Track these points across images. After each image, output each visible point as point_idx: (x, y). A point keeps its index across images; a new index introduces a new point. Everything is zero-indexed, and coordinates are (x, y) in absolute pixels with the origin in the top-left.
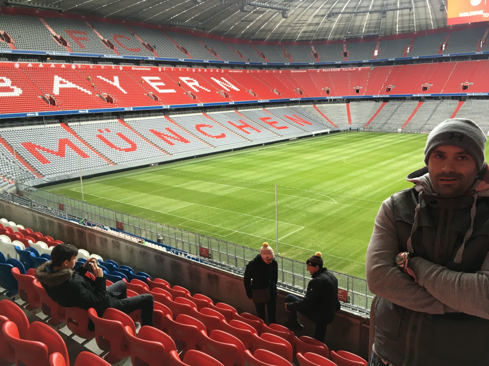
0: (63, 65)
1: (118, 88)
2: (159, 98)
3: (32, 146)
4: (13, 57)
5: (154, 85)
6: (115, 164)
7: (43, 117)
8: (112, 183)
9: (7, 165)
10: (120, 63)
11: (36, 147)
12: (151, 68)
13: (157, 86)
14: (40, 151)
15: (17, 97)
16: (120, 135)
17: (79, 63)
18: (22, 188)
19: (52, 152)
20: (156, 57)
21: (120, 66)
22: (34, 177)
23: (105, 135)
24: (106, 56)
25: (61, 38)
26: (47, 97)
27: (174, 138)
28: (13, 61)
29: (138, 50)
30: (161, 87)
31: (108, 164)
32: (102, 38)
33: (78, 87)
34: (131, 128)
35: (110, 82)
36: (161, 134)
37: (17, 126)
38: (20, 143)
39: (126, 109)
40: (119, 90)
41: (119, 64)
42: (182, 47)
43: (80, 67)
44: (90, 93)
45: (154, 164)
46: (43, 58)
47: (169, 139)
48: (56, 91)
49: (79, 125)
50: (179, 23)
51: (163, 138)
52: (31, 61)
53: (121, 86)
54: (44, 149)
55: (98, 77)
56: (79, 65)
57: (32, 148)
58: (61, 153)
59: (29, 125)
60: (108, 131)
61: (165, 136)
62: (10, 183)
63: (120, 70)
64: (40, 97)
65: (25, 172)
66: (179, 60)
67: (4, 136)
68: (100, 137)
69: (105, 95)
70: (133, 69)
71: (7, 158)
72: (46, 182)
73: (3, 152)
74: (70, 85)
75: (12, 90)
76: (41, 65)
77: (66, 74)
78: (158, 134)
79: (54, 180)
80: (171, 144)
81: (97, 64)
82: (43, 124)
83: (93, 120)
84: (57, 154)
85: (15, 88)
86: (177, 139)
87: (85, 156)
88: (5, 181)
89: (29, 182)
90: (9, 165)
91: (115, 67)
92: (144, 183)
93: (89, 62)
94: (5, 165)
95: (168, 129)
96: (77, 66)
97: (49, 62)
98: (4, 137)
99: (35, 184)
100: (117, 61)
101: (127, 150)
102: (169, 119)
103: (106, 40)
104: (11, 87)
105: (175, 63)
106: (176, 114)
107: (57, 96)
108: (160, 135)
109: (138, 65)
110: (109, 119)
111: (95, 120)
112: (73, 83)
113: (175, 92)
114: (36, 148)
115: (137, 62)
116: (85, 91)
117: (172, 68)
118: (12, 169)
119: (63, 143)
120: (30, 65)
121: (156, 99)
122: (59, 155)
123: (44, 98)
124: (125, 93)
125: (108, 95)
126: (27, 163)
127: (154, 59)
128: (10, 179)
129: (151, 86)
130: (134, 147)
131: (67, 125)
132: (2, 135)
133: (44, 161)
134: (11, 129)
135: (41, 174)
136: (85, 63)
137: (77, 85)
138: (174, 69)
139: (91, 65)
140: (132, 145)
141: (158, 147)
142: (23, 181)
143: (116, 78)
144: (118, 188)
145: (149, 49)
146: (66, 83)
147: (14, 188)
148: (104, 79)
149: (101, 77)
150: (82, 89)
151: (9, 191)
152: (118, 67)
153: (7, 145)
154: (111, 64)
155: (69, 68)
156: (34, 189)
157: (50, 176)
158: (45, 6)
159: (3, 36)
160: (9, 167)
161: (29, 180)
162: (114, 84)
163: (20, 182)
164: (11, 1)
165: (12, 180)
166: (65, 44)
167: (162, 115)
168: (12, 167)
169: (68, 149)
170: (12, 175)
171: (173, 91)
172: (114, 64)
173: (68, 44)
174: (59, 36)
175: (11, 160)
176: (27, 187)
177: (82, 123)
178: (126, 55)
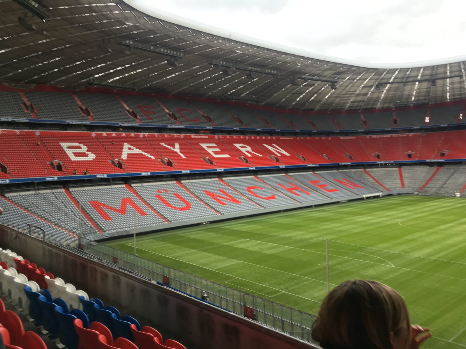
0: (133, 134)
2: (214, 162)
3: (98, 204)
4: (91, 128)
5: (210, 151)
6: (171, 222)
7: (110, 178)
8: (164, 239)
9: (74, 221)
11: (102, 205)
12: (208, 136)
13: (213, 152)
14: (105, 209)
15: (91, 161)
16: (177, 195)
17: (146, 132)
18: (84, 242)
19: (115, 210)
20: (214, 126)
22: (96, 232)
23: (163, 195)
24: (169, 126)
25: (133, 112)
26: (116, 161)
27: (226, 198)
28: (91, 131)
29: (198, 121)
30: (216, 153)
31: (163, 222)
32: (168, 112)
33: (144, 153)
34: (187, 189)
35: (172, 148)
36: (214, 195)
37: (88, 186)
38: (88, 201)
40: (179, 155)
41: (181, 133)
42: (237, 118)
43: (146, 136)
44: (153, 158)
45: (205, 222)
46: (115, 128)
47: (221, 199)
48: (124, 157)
49: (141, 185)
50: (235, 97)
51: (216, 199)
52: (106, 131)
53: (181, 152)
54: (108, 207)
55: (161, 144)
56: (146, 134)
57: (97, 206)
58: (122, 211)
59: (98, 185)
60: (166, 191)
61: (218, 196)
62: (74, 237)
63: (181, 138)
64: (110, 161)
65: (89, 228)
66: (234, 129)
67: (75, 195)
68: (159, 197)
69: (166, 159)
70: (193, 137)
71: (75, 215)
72: (106, 237)
73: (72, 209)
74: (137, 151)
75: (86, 155)
76: (114, 134)
77: (134, 142)
78: (212, 195)
79: (113, 236)
80: (223, 204)
81: (162, 133)
82: (110, 185)
83: (153, 182)
84: (119, 211)
85: (90, 153)
86: (229, 200)
87: (143, 213)
88: (70, 235)
89: (91, 236)
90: (76, 221)
91: (177, 135)
92: (194, 240)
93: (155, 132)
94: (72, 221)
95: (221, 190)
96: (144, 135)
97: (121, 132)
99: (96, 239)
100: (178, 131)
101: (182, 209)
102: (222, 181)
103: (171, 113)
104: (87, 153)
105: (230, 132)
106: (229, 177)
107: (125, 160)
109: (197, 134)
110: (168, 181)
111: (156, 181)
112: (140, 149)
113: (229, 156)
114: (101, 206)
115: (196, 131)
116: (149, 156)
119: (125, 201)
120: (105, 134)
121: (211, 163)
122: (120, 213)
123: (113, 163)
124: (184, 157)
125: (169, 160)
126: (91, 220)
127: (211, 128)
129: (207, 152)
130: (188, 207)
131: (131, 185)
132: (74, 194)
133: (107, 217)
134: (82, 189)
135: (103, 230)
136: (151, 132)
137: (143, 151)
138: (229, 137)
139: (156, 135)
140: (186, 205)
141: (211, 207)
142: (86, 235)
143: (177, 145)
144: (170, 244)
145: (207, 120)
146: (133, 150)
147: (77, 242)
148: (167, 146)
149: (164, 144)
150: (146, 154)
151: (72, 245)
152: (180, 135)
153: (77, 203)
154: (174, 133)
155: (137, 137)
156: (95, 243)
157: (110, 232)
158: (121, 86)
159: (85, 111)
160: (75, 222)
161: (92, 235)
162: (175, 150)
163: (83, 236)
164: (94, 81)
165: (76, 234)
166: (135, 116)
167: (216, 177)
168: (78, 223)
169: (129, 207)
170: (77, 229)
171: (227, 156)
172: (176, 133)
173: (138, 117)
174: (131, 110)
175: (78, 217)
176: (88, 241)
177: (144, 184)
178: (187, 125)
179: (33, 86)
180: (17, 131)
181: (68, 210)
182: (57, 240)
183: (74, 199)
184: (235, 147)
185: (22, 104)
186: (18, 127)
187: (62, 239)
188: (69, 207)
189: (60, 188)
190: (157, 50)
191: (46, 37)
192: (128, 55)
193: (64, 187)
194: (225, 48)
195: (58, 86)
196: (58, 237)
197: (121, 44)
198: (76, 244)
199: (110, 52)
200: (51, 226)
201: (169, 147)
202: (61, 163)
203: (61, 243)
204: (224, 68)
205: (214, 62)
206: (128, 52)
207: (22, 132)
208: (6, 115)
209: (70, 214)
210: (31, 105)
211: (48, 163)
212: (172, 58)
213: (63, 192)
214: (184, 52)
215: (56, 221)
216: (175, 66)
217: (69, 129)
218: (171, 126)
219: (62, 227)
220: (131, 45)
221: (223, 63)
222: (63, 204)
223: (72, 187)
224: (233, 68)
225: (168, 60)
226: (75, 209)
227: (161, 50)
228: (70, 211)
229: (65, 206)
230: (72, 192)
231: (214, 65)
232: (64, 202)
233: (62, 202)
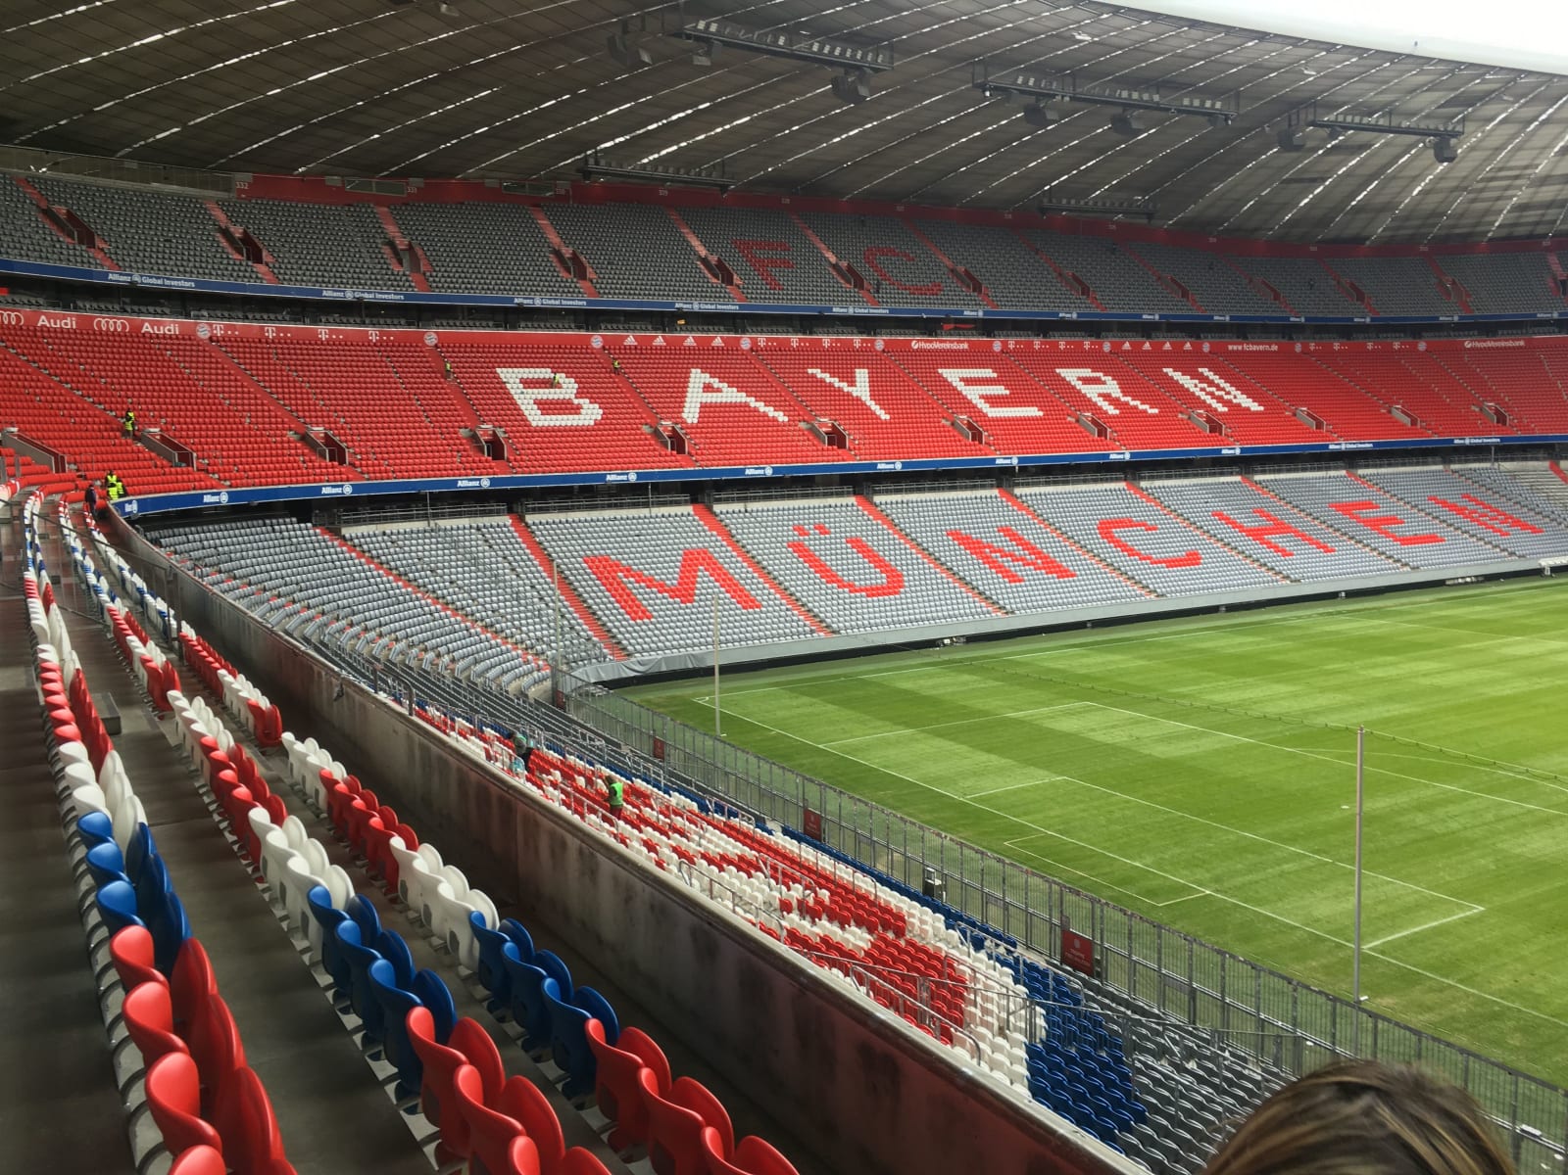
0: (718, 339)
1: (863, 404)
2: (985, 434)
3: (611, 566)
4: (590, 319)
5: (973, 393)
6: (834, 632)
7: (648, 484)
8: (815, 690)
9: (540, 617)
10: (878, 330)
11: (622, 571)
12: (968, 342)
13: (982, 397)
14: (630, 583)
15: (587, 429)
16: (857, 544)
17: (762, 332)
18: (568, 686)
19: (662, 588)
20: (989, 308)
21: (878, 337)
22: (605, 657)
23: (813, 542)
24: (837, 310)
25: (720, 264)
26: (666, 427)
27: (1023, 559)
28: (587, 330)
29: (935, 289)
30: (994, 400)
31: (812, 632)
33: (752, 402)
34: (892, 524)
35: (844, 386)
36: (984, 547)
37: (579, 508)
38: (580, 556)
39: (884, 467)
40: (869, 409)
41: (875, 334)
42: (1074, 276)
43: (762, 344)
44: (782, 417)
45: (951, 638)
46: (664, 320)
47: (1007, 563)
48: (691, 414)
49: (743, 510)
50: (1069, 203)
51: (987, 560)
52: (635, 329)
53: (873, 397)
54: (639, 577)
56: (762, 339)
57: (609, 572)
58: (684, 592)
59: (610, 506)
60: (822, 529)
61: (995, 552)
62: (539, 669)
63: (876, 351)
64: (646, 429)
65: (582, 641)
66: (1061, 315)
67: (543, 535)
68: (799, 549)
69: (825, 422)
70: (915, 345)
71: (541, 599)
72: (633, 674)
73: (534, 581)
74: (730, 395)
75: (576, 410)
76: (660, 339)
77: (721, 365)
78: (975, 546)
79: (656, 670)
80: (1014, 578)
81: (811, 333)
82: (646, 505)
83: (783, 497)
84: (674, 593)
85: (585, 402)
86: (1033, 564)
87: (748, 602)
88: (527, 662)
89: (588, 668)
90: (545, 619)
91: (863, 341)
93: (790, 329)
94: (534, 616)
95: (1007, 531)
96: (754, 341)
97: (681, 330)
98: (542, 539)
99: (605, 677)
100: (867, 325)
101: (873, 591)
102: (1013, 499)
103: (844, 264)
104: (576, 401)
105: (1046, 327)
106: (1038, 484)
107: (692, 426)
108: (979, 548)
109: (930, 335)
110: (831, 495)
111: (790, 497)
112: (740, 389)
113: (1041, 414)
114: (620, 574)
115: (929, 326)
116: (771, 412)
117: (1037, 343)
118: (550, 628)
119: (692, 561)
120: (631, 340)
121: (977, 436)
122: (677, 596)
123: (656, 434)
124: (884, 416)
125: (834, 427)
126: (590, 615)
127: (981, 314)
128: (543, 657)
129: (965, 398)
130: (894, 584)
131: (710, 509)
132: (538, 533)
133: (636, 610)
134: (562, 516)
135: (625, 649)
136: (778, 332)
137: (749, 394)
138: (1042, 343)
139: (795, 339)
140: (888, 577)
141: (970, 586)
142: (573, 665)
143: (862, 375)
144: (830, 707)
145: (968, 287)
146: (719, 390)
147: (548, 684)
148: (827, 377)
149: (818, 372)
150: (761, 407)
151: (533, 692)
152: (873, 342)
153: (547, 560)
154: (852, 333)
155: (732, 348)
156: (598, 691)
157: (646, 657)
158: (683, 175)
159: (570, 263)
160: (542, 622)
161: (591, 663)
162: (855, 392)
163: (565, 668)
164: (597, 163)
165: (546, 660)
166: (728, 279)
167: (992, 486)
168: (552, 624)
169: (704, 579)
170: (549, 645)
171: (1033, 412)
172: (861, 333)
173: (736, 279)
174: (713, 259)
175: (551, 604)
176: (580, 683)
177: (753, 506)
178: (897, 306)
179: (415, 184)
180: (373, 333)
181: (521, 582)
182: (491, 674)
183: (538, 549)
184: (1064, 379)
185: (383, 244)
186: (375, 320)
187: (504, 672)
188: (525, 573)
189: (498, 513)
190: (800, 47)
191: (451, 24)
192: (704, 70)
193: (510, 511)
194: (1034, 27)
195: (489, 183)
196: (493, 667)
197: (679, 35)
198: (545, 692)
199: (647, 64)
200: (472, 631)
201: (836, 382)
202: (500, 433)
203: (499, 685)
204: (1032, 100)
205: (996, 77)
206: (704, 61)
207: (389, 334)
208: (339, 283)
209: (528, 594)
210: (410, 248)
211: (463, 432)
212: (846, 73)
213: (505, 526)
214: (892, 47)
215: (488, 617)
216: (859, 100)
217: (523, 324)
218: (845, 310)
219: (504, 635)
220: (712, 33)
221: (1026, 82)
222: (507, 565)
223: (534, 511)
224: (1063, 97)
225: (834, 81)
226: (541, 581)
227: (812, 45)
228: (528, 588)
229: (513, 570)
230: (534, 527)
231: (995, 89)
232: (511, 558)
233: (505, 558)
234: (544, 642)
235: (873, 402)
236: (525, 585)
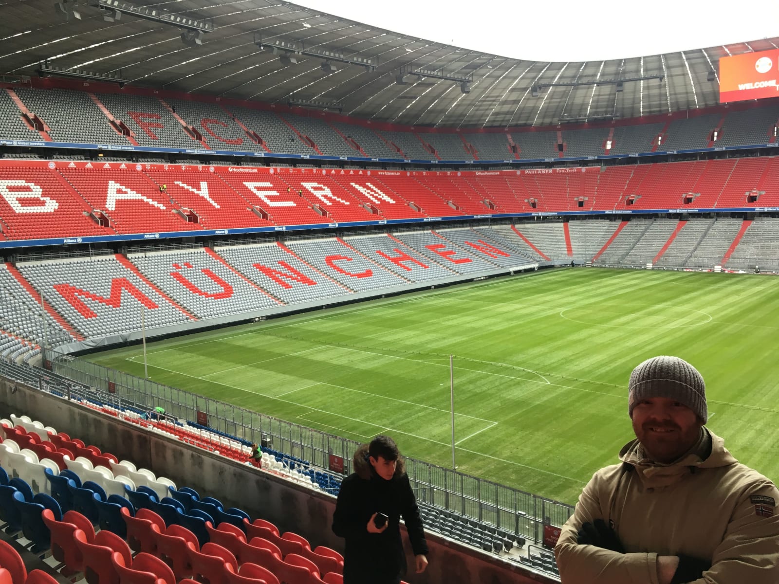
0: (123, 165)
1: (206, 200)
2: (269, 215)
3: (70, 289)
4: (47, 153)
5: (261, 195)
6: (198, 318)
7: (88, 244)
8: (191, 349)
9: (30, 319)
10: (211, 162)
11: (76, 292)
12: (257, 168)
13: (266, 196)
14: (82, 298)
15: (50, 214)
16: (207, 272)
17: (148, 161)
18: (52, 356)
19: (101, 300)
20: (266, 152)
21: (211, 165)
22: (71, 340)
23: (184, 272)
24: (189, 151)
25: (122, 125)
26: (97, 213)
27: (291, 277)
28: (46, 159)
29: (239, 142)
30: (272, 198)
31: (187, 319)
32: (184, 124)
33: (145, 199)
34: (224, 262)
35: (195, 190)
36: (272, 272)
37: (48, 258)
38: (51, 285)
39: (218, 232)
40: (209, 202)
41: (209, 164)
42: (307, 138)
43: (148, 168)
44: (162, 207)
45: (259, 318)
46: (92, 154)
47: (284, 279)
48: (111, 205)
49: (144, 256)
50: (302, 101)
51: (274, 278)
52: (75, 159)
53: (210, 196)
54: (87, 295)
55: (176, 183)
56: (148, 165)
57: (69, 293)
58: (115, 301)
59: (67, 257)
60: (188, 265)
61: (277, 274)
62: (32, 349)
63: (211, 173)
64: (85, 214)
65: (57, 331)
66: (302, 156)
67: (27, 274)
68: (176, 276)
69: (186, 211)
70: (230, 170)
71: (30, 309)
72: (88, 348)
73: (24, 300)
74: (132, 195)
75: (43, 203)
76: (89, 165)
77: (126, 179)
78: (267, 271)
79: (102, 344)
80: (287, 286)
81: (175, 163)
82: (88, 255)
83: (166, 249)
84: (108, 302)
85: (47, 199)
86: (296, 279)
87: (151, 305)
88: (25, 346)
89: (62, 346)
90: (33, 321)
91: (203, 167)
92: (242, 349)
93: (163, 160)
94: (26, 320)
95: (282, 263)
96: (144, 167)
97: (103, 160)
98: (27, 276)
99: (72, 351)
100: (205, 159)
101: (218, 296)
102: (284, 246)
103: (190, 127)
104: (42, 199)
105: (294, 162)
106: (296, 240)
107: (112, 212)
108: (270, 272)
109: (238, 165)
110: (192, 247)
111: (169, 249)
112: (138, 192)
113: (295, 205)
114: (76, 294)
115: (237, 160)
116: (156, 204)
117: (291, 169)
118: (37, 325)
119: (118, 285)
120: (72, 165)
121: (265, 216)
122: (111, 304)
123: (92, 216)
124: (218, 207)
125: (191, 212)
126: (60, 317)
127: (263, 155)
128: (34, 342)
129: (257, 197)
130: (228, 292)
131: (125, 257)
132: (24, 273)
133: (88, 313)
134: (39, 263)
135: (82, 334)
136: (156, 162)
137: (143, 195)
138: (293, 170)
139: (166, 166)
140: (225, 289)
141: (266, 291)
142: (53, 345)
143: (204, 185)
144: (201, 357)
145: (256, 141)
146: (126, 193)
147: (40, 356)
148: (186, 186)
149: (180, 183)
150: (150, 201)
151: (31, 362)
152: (208, 168)
153: (32, 288)
154: (197, 163)
155: (132, 169)
156: (70, 358)
157: (96, 338)
158: (98, 76)
159: (33, 122)
160: (32, 323)
161: (63, 344)
162: (201, 194)
163: (48, 347)
164: (47, 67)
165: (37, 343)
166: (127, 133)
167: (273, 241)
169: (125, 294)
170: (37, 335)
171: (291, 204)
172: (202, 163)
173: (132, 134)
174: (118, 122)
175: (36, 312)
176: (58, 355)
177: (149, 254)
178: (220, 150)
181: (16, 301)
182: (4, 353)
183: (25, 282)
187: (12, 352)
188: (18, 295)
190: (164, 17)
192: (110, 24)
193: (6, 261)
194: (283, 18)
196: (5, 349)
197: (96, 6)
198: (38, 361)
199: (78, 19)
201: (190, 188)
203: (11, 360)
204: (283, 52)
205: (265, 41)
206: (111, 20)
209: (22, 307)
212: (189, 32)
213: (4, 270)
214: (212, 21)
217: (6, 155)
218: (193, 151)
219: (9, 331)
220: (115, 6)
221: (280, 44)
222: (6, 291)
223: (21, 260)
224: (298, 52)
225: (182, 35)
226: (29, 299)
227: (170, 16)
228: (21, 304)
229: (11, 294)
230: (22, 270)
231: (265, 46)
232: (9, 288)
233: (5, 287)
234: (34, 334)
235: (211, 199)
236: (19, 302)
